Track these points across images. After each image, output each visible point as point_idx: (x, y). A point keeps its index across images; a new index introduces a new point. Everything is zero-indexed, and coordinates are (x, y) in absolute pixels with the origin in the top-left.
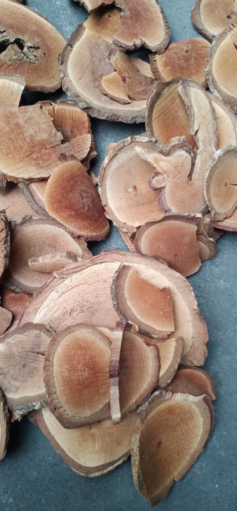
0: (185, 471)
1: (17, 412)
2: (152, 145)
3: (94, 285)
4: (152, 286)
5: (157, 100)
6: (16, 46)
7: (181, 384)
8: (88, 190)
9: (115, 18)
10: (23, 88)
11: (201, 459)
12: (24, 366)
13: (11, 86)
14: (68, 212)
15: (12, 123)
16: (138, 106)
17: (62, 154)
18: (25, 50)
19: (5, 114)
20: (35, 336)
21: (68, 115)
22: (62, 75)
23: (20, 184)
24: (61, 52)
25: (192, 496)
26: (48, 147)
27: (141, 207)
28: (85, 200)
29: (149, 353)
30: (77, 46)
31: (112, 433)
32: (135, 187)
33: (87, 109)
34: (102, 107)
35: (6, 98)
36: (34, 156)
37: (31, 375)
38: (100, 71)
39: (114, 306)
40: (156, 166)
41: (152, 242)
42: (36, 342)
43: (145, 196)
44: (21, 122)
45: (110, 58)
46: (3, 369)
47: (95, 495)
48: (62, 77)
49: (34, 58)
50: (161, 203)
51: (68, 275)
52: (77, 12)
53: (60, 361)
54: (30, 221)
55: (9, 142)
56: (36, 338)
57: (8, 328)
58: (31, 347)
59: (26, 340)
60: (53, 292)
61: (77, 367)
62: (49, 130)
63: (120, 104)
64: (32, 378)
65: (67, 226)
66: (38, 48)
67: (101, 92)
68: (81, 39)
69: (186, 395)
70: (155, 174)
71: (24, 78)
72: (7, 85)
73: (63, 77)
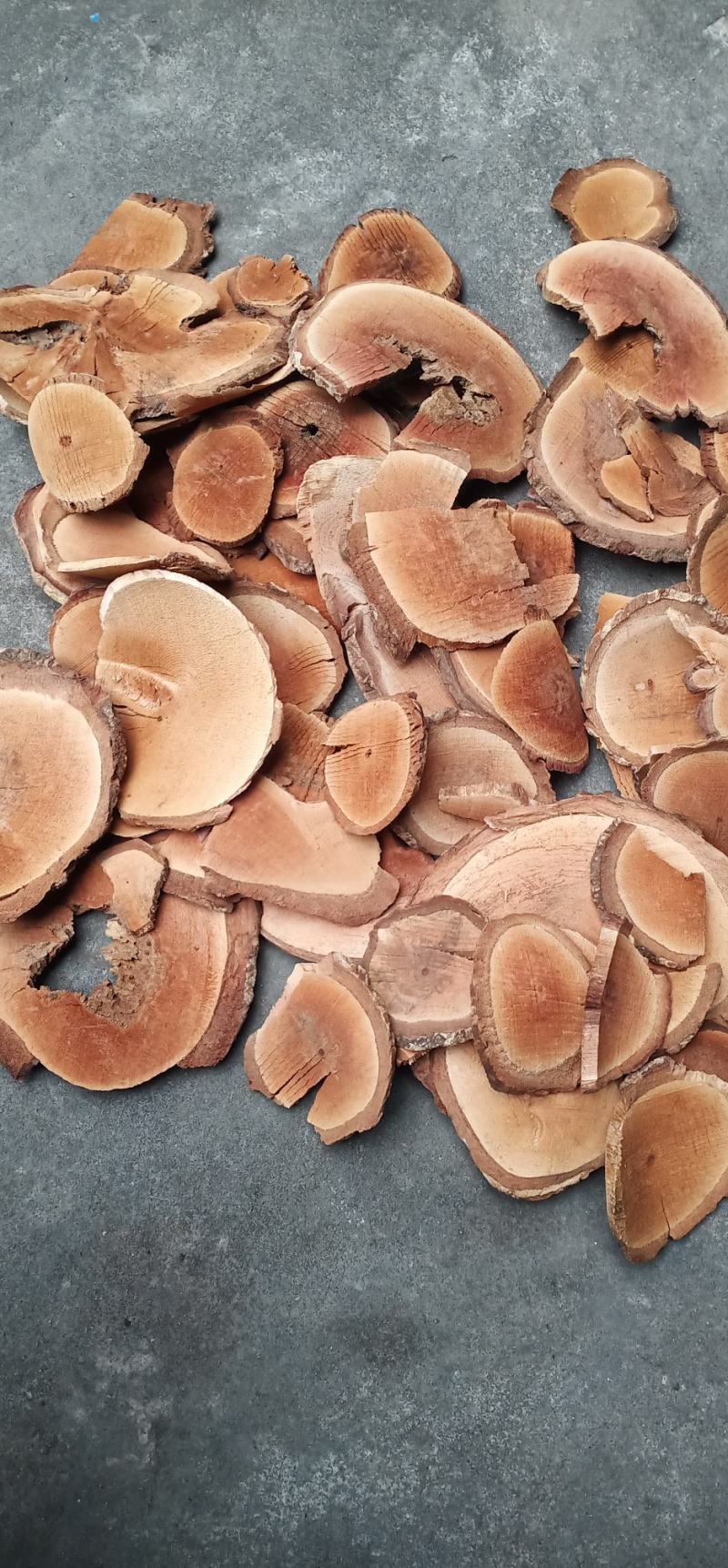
0: (693, 1224)
1: (412, 1045)
2: (696, 610)
3: (556, 852)
4: (672, 869)
5: (715, 527)
6: (452, 392)
7: (705, 1056)
8: (567, 677)
9: (641, 352)
10: (464, 474)
11: (722, 1212)
12: (425, 971)
13: (443, 468)
14: (528, 712)
15: (441, 538)
16: (668, 529)
17: (532, 606)
18: (467, 398)
19: (430, 520)
20: (451, 922)
21: (535, 531)
22: (530, 454)
23: (436, 650)
24: (531, 407)
25: (700, 1275)
26: (500, 589)
27: (657, 721)
28: (559, 693)
29: (653, 984)
30: (562, 399)
31: (569, 1121)
32: (650, 683)
33: (574, 525)
34: (602, 524)
35: (430, 489)
36: (474, 603)
37: (439, 988)
38: (599, 452)
39: (593, 896)
40: (702, 649)
41: (680, 787)
42: (451, 932)
43: (668, 701)
44: (459, 539)
45: (621, 429)
46: (384, 972)
47: (517, 1240)
48: (529, 457)
49: (482, 416)
50: (703, 717)
51: (511, 826)
52: (561, 323)
53: (501, 965)
54: (455, 720)
55: (433, 573)
56: (452, 926)
57: (390, 907)
58: (439, 940)
59: (432, 927)
60: (478, 854)
61: (528, 981)
62: (506, 558)
63: (632, 520)
64: (439, 992)
65: (522, 737)
66: (491, 396)
67: (599, 493)
68: (570, 386)
69: (711, 1076)
70: (698, 663)
71: (468, 457)
72: (435, 466)
73: (532, 458)
